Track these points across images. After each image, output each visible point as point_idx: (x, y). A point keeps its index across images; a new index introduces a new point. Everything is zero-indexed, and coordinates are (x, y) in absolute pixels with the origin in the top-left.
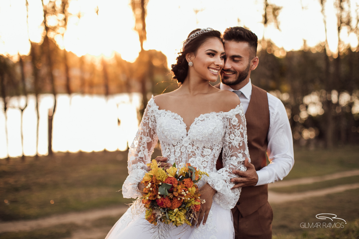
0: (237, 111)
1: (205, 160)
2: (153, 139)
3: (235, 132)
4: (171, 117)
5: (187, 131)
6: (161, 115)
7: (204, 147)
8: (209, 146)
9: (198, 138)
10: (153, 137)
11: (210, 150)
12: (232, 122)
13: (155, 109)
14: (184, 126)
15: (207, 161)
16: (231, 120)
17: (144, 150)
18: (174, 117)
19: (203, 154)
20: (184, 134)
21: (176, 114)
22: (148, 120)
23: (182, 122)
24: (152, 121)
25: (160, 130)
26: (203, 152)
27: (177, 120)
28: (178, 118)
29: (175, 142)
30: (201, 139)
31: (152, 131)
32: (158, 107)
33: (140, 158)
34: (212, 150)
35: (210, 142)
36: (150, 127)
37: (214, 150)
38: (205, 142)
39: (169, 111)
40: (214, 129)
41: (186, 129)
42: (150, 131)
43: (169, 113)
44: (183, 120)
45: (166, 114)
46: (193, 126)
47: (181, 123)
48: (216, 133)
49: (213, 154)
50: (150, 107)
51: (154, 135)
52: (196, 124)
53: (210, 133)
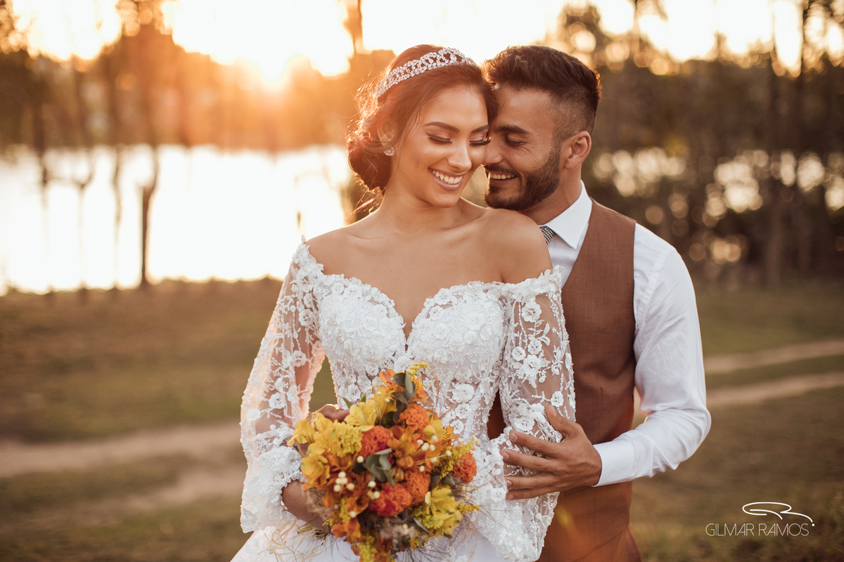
0: (542, 286)
1: (458, 415)
2: (311, 355)
3: (529, 343)
4: (361, 296)
5: (407, 337)
6: (333, 289)
7: (455, 381)
8: (467, 378)
9: (437, 356)
10: (313, 352)
11: (470, 388)
12: (524, 314)
13: (314, 273)
14: (397, 322)
15: (464, 417)
16: (522, 307)
17: (286, 390)
18: (368, 298)
19: (451, 400)
20: (397, 345)
21: (375, 290)
22: (295, 304)
23: (393, 311)
24: (306, 308)
25: (330, 333)
26: (451, 394)
27: (377, 305)
28: (381, 300)
29: (373, 366)
30: (445, 360)
31: (307, 334)
32: (322, 266)
33: (276, 411)
34: (476, 386)
35: (471, 366)
36: (303, 323)
37: (480, 386)
38: (457, 367)
39: (354, 279)
40: (480, 331)
41: (404, 332)
42: (302, 335)
43: (355, 285)
44: (395, 307)
45: (345, 287)
46: (420, 322)
47: (388, 315)
48: (485, 339)
49: (478, 397)
50: (299, 268)
51: (314, 347)
52: (428, 316)
53: (469, 342)
